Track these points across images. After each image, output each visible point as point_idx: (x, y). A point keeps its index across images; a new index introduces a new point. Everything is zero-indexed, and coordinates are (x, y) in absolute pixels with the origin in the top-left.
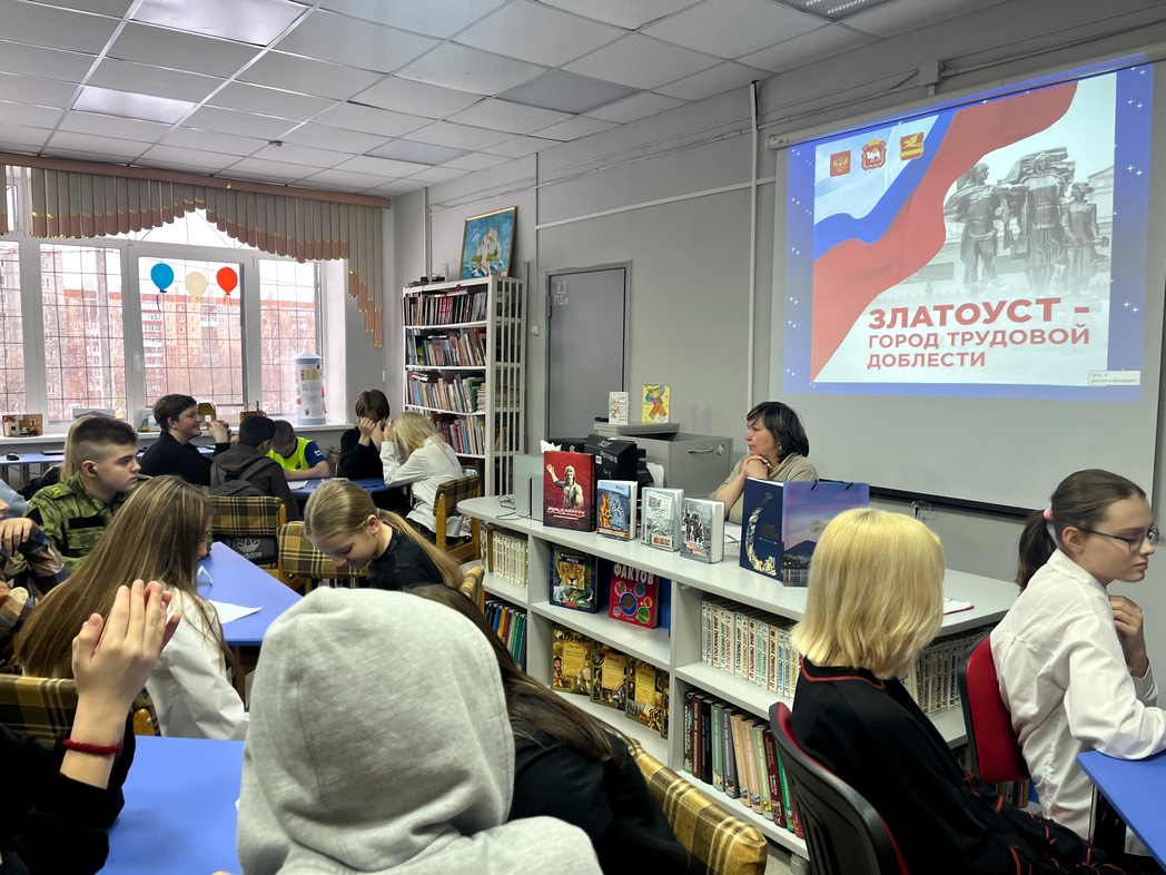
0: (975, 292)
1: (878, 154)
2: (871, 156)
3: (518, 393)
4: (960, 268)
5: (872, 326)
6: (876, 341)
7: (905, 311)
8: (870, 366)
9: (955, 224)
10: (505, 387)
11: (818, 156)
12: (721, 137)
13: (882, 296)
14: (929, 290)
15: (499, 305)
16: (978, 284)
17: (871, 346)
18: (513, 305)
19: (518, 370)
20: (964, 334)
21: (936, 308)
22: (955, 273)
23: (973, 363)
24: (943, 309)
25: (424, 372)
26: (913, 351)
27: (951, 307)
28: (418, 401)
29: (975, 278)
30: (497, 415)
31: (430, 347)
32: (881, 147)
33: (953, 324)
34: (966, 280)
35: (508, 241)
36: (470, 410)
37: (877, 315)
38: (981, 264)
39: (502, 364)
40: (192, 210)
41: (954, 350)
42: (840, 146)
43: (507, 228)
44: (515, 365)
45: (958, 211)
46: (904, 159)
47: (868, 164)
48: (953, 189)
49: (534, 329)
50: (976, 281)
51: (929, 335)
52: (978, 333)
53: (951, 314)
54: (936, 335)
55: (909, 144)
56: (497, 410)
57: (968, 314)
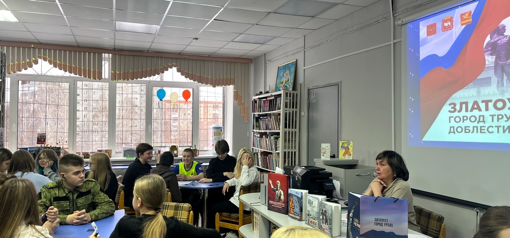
0: (503, 93)
1: (449, 23)
2: (446, 24)
3: (295, 143)
4: (495, 79)
5: (450, 111)
6: (452, 119)
7: (466, 103)
8: (450, 132)
9: (490, 57)
10: (289, 140)
11: (421, 27)
12: (378, 22)
13: (454, 95)
14: (479, 92)
15: (286, 103)
16: (505, 88)
17: (450, 122)
18: (293, 103)
19: (295, 132)
20: (498, 115)
21: (483, 102)
22: (492, 82)
23: (504, 132)
24: (487, 102)
25: (259, 133)
26: (471, 125)
27: (491, 101)
28: (256, 146)
29: (503, 85)
30: (285, 153)
31: (261, 122)
32: (451, 20)
33: (492, 111)
34: (498, 86)
35: (293, 75)
36: (274, 150)
37: (453, 106)
38: (505, 78)
39: (287, 129)
40: (171, 68)
41: (494, 124)
42: (431, 21)
43: (293, 69)
44: (294, 130)
45: (491, 50)
46: (462, 25)
47: (445, 29)
48: (488, 39)
49: (303, 114)
50: (503, 86)
51: (480, 116)
52: (505, 115)
53: (491, 105)
54: (483, 116)
55: (465, 17)
56: (285, 150)
57: (500, 105)
